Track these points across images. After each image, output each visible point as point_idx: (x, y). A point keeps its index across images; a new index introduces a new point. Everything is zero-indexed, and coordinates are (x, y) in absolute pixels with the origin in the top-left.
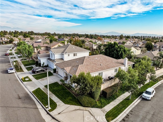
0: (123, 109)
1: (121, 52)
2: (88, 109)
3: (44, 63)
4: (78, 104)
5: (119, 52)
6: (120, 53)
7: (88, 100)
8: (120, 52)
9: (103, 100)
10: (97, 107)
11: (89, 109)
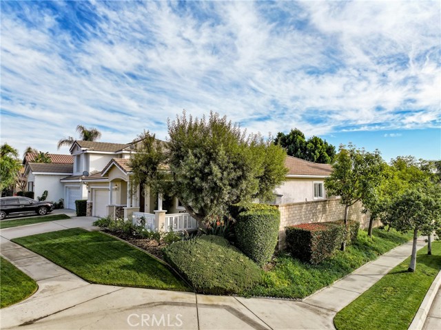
0: (410, 299)
1: (320, 152)
2: (224, 301)
3: (46, 193)
4: (165, 281)
5: (314, 152)
6: (315, 154)
7: (219, 258)
8: (316, 151)
9: (296, 269)
10: (274, 295)
11: (232, 301)
